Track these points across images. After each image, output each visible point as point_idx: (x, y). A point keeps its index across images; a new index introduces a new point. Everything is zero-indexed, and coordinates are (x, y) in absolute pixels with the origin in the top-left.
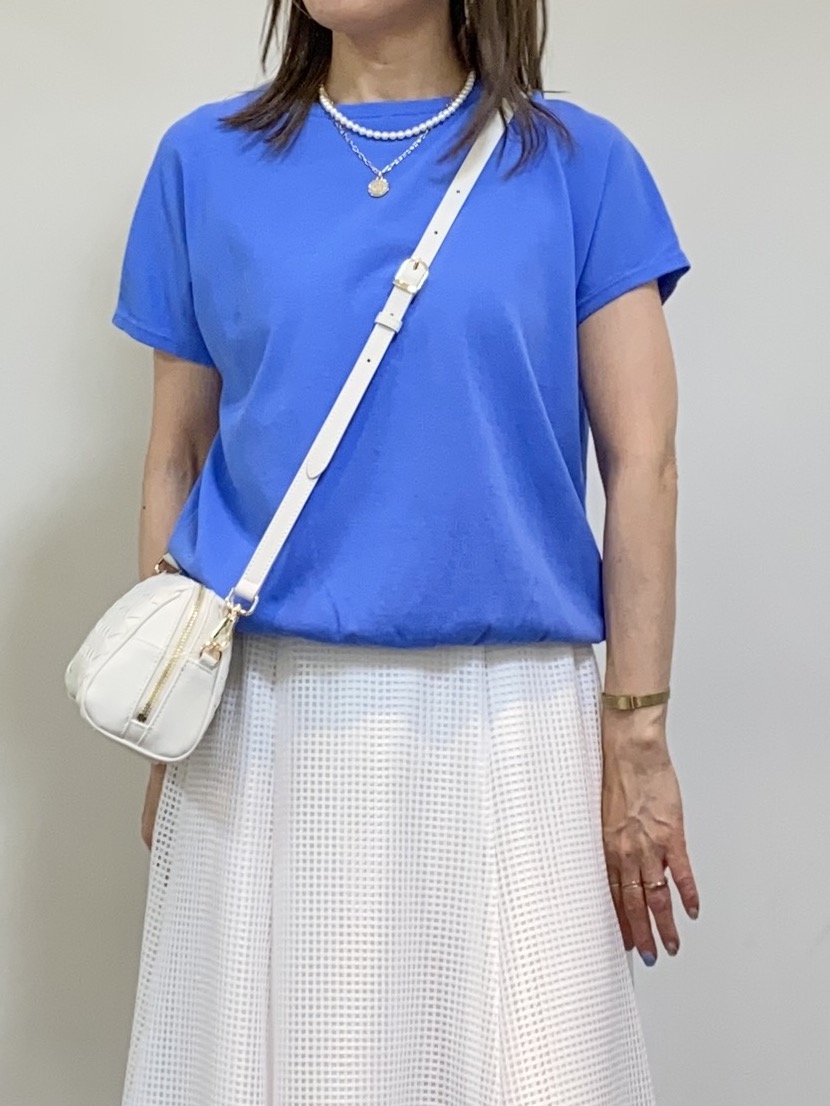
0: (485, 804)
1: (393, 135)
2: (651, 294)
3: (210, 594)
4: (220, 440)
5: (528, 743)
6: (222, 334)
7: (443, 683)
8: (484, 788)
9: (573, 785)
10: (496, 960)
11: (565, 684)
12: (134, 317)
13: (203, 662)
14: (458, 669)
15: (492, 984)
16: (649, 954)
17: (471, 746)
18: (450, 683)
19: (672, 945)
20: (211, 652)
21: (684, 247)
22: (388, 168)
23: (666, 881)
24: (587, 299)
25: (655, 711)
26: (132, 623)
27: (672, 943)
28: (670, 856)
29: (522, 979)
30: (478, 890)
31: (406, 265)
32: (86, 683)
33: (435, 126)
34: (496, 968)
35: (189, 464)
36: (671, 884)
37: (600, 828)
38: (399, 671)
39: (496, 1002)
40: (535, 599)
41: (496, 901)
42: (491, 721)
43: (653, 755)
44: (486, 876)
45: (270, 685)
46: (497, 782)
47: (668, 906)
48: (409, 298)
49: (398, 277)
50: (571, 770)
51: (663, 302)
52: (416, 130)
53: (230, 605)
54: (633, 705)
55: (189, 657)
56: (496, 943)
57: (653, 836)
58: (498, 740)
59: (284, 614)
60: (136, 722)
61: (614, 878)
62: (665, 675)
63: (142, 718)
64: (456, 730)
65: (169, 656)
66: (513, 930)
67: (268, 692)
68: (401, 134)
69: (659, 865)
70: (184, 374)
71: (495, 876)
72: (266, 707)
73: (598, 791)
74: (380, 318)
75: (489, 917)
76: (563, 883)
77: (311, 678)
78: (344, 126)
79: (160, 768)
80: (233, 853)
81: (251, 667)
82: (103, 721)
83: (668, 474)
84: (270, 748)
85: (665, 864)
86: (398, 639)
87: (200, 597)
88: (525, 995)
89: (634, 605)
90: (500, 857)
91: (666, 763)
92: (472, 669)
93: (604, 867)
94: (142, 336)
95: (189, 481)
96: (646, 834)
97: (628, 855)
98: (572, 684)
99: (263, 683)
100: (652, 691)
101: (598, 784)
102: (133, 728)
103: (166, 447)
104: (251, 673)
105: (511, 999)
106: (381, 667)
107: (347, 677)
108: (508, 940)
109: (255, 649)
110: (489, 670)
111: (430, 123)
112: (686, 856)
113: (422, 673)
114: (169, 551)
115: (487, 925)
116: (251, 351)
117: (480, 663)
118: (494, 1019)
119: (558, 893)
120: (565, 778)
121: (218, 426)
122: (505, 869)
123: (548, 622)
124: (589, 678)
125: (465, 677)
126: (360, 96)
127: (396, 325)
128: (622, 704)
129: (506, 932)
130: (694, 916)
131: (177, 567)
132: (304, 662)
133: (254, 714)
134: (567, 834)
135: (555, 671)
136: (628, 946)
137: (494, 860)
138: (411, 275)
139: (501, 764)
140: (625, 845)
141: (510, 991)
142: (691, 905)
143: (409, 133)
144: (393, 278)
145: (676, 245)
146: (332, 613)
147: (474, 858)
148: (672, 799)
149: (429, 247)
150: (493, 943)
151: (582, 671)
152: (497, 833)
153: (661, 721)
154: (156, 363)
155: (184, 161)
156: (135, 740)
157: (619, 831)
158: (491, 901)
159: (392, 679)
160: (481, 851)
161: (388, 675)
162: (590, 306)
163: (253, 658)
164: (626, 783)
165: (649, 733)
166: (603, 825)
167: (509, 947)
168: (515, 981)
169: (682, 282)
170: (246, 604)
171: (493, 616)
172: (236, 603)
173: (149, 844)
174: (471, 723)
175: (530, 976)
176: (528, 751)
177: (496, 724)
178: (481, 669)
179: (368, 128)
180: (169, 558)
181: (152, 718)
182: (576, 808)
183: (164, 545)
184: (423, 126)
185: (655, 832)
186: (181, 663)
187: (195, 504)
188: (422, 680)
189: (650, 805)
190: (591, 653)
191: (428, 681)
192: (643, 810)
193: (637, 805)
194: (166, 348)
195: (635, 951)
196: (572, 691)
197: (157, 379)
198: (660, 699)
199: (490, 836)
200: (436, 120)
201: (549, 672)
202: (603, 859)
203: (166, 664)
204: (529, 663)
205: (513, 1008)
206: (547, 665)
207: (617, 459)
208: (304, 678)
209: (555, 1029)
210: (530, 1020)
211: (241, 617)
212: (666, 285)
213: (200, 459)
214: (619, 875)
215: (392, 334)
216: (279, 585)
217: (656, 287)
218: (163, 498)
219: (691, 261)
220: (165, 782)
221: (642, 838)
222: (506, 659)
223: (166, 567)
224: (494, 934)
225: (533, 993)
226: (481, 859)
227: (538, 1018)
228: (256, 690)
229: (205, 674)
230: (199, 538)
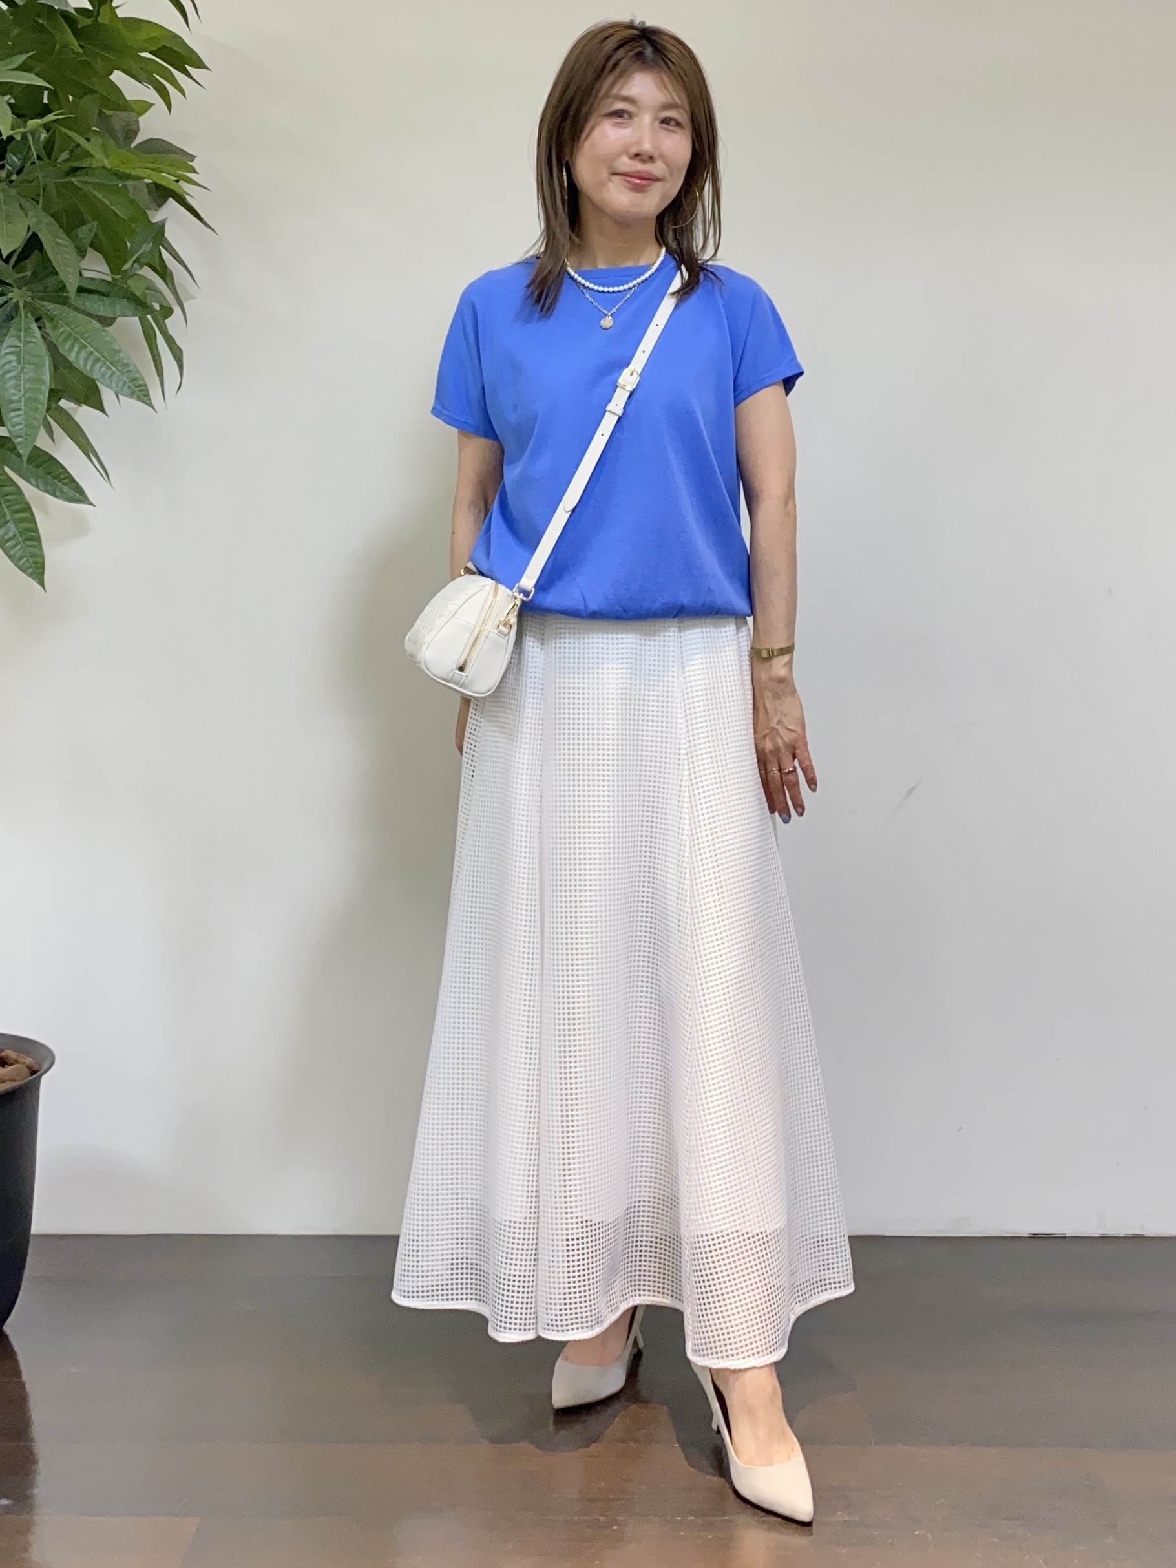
0: (680, 721)
1: (616, 289)
2: (779, 389)
3: (502, 588)
4: (504, 486)
5: (707, 681)
6: (505, 416)
7: (652, 643)
8: (679, 710)
9: (736, 708)
11: (730, 643)
12: (445, 409)
13: (500, 632)
14: (662, 634)
15: (684, 837)
16: (785, 816)
17: (670, 684)
18: (657, 643)
19: (800, 810)
20: (505, 625)
21: (800, 359)
22: (614, 310)
23: (795, 768)
24: (740, 393)
25: (786, 658)
26: (453, 608)
27: (800, 808)
28: (798, 752)
29: (704, 834)
30: (676, 777)
31: (626, 372)
32: (424, 647)
33: (643, 282)
34: (687, 827)
35: (482, 504)
36: (799, 770)
37: (753, 736)
38: (624, 636)
39: (687, 849)
40: (712, 587)
41: (686, 784)
42: (683, 667)
43: (785, 685)
44: (681, 767)
45: (540, 646)
47: (797, 784)
48: (628, 393)
49: (620, 381)
50: (735, 698)
51: (787, 393)
52: (631, 285)
53: (516, 594)
54: (771, 655)
55: (490, 628)
56: (686, 811)
57: (786, 739)
58: (688, 679)
59: (550, 599)
60: (458, 672)
61: (762, 768)
62: (791, 635)
63: (461, 669)
64: (661, 673)
65: (478, 628)
66: (699, 807)
67: (539, 650)
68: (621, 288)
69: (791, 757)
70: (478, 446)
71: (686, 767)
72: (538, 660)
73: (751, 711)
74: (610, 407)
75: (682, 794)
76: (730, 772)
77: (567, 641)
78: (583, 285)
79: (467, 701)
80: (517, 755)
81: (528, 634)
82: (436, 673)
83: (790, 505)
84: (540, 687)
85: (794, 757)
86: (624, 614)
87: (496, 590)
88: (706, 844)
89: (771, 590)
90: (690, 755)
91: (794, 692)
92: (672, 634)
93: (756, 760)
94: (450, 421)
95: (482, 515)
96: (782, 738)
97: (771, 752)
98: (734, 642)
99: (535, 645)
100: (784, 645)
101: (751, 706)
102: (456, 676)
103: (468, 493)
104: (528, 638)
106: (612, 633)
107: (591, 640)
108: (694, 808)
109: (529, 622)
110: (682, 634)
111: (639, 280)
112: (807, 751)
113: (639, 637)
114: (471, 560)
115: (681, 799)
116: (524, 433)
117: (676, 630)
119: (727, 778)
120: (732, 709)
121: (502, 477)
122: (693, 762)
123: (720, 602)
124: (745, 638)
125: (667, 639)
126: (596, 265)
127: (620, 412)
128: (764, 654)
129: (693, 804)
130: (814, 790)
131: (475, 570)
132: (563, 631)
133: (530, 665)
134: (733, 739)
135: (724, 634)
136: (772, 811)
137: (685, 757)
138: (628, 379)
140: (768, 745)
142: (812, 783)
143: (626, 287)
144: (617, 381)
145: (794, 358)
146: (581, 599)
147: (673, 756)
148: (798, 715)
149: (639, 361)
150: (685, 810)
151: (740, 635)
152: (687, 739)
153: (790, 664)
154: (459, 438)
155: (478, 307)
156: (457, 684)
157: (765, 736)
158: (684, 783)
159: (621, 641)
160: (677, 751)
161: (617, 639)
162: (742, 397)
163: (529, 628)
164: (768, 705)
165: (782, 672)
166: (755, 732)
167: (695, 813)
169: (799, 382)
170: (527, 593)
171: (685, 599)
172: (520, 593)
173: (461, 750)
174: (670, 674)
175: (709, 832)
177: (687, 669)
178: (677, 634)
179: (599, 285)
180: (471, 566)
181: (468, 669)
182: (738, 723)
183: (467, 557)
184: (635, 282)
185: (787, 737)
186: (485, 633)
187: (489, 529)
188: (638, 641)
189: (784, 719)
190: (746, 623)
191: (643, 642)
192: (779, 722)
193: (775, 720)
194: (465, 429)
195: (777, 814)
196: (735, 647)
197: (460, 450)
198: (789, 650)
200: (643, 278)
201: (720, 635)
202: (755, 755)
203: (476, 633)
204: (708, 629)
205: (698, 852)
206: (719, 630)
207: (757, 496)
208: (563, 641)
209: (725, 866)
211: (523, 602)
212: (789, 383)
213: (490, 501)
214: (765, 765)
215: (617, 418)
216: (546, 582)
217: (782, 384)
218: (466, 526)
219: (804, 368)
220: (471, 710)
221: (780, 741)
222: (693, 627)
223: (468, 571)
224: (685, 805)
226: (677, 756)
228: (531, 649)
229: (503, 641)
230: (492, 551)
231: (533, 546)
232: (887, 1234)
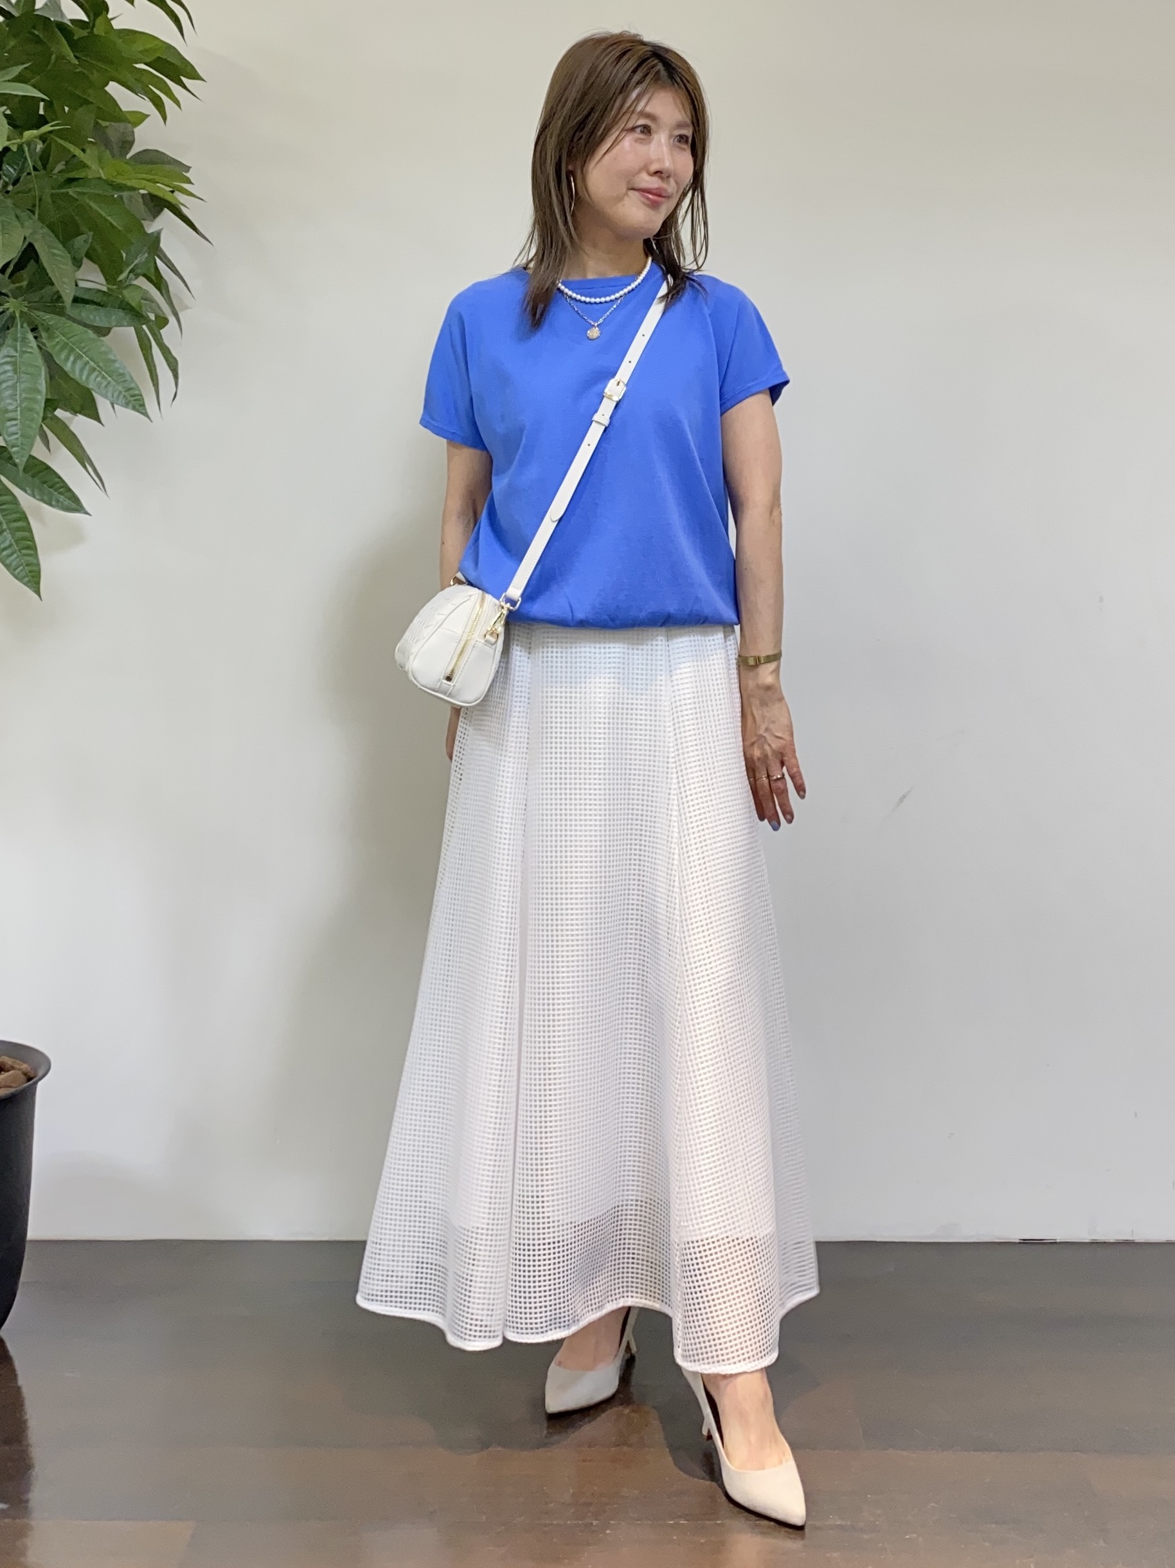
0: (668, 729)
1: (603, 300)
2: (765, 398)
3: (489, 597)
4: (492, 499)
6: (493, 429)
7: (639, 652)
8: (666, 719)
9: (725, 716)
10: (676, 830)
11: (718, 651)
12: (434, 420)
13: (486, 641)
14: (650, 643)
15: (673, 846)
16: (775, 823)
18: (645, 652)
19: (789, 817)
20: (492, 634)
21: (785, 368)
22: (601, 320)
23: (783, 775)
24: (726, 403)
25: (772, 666)
26: (440, 618)
27: (790, 816)
28: (785, 758)
30: (664, 785)
31: (612, 383)
32: (412, 658)
33: (629, 292)
34: (676, 835)
35: (471, 514)
36: (787, 777)
37: (741, 744)
38: (612, 645)
39: (676, 857)
40: (699, 595)
41: (675, 792)
42: (671, 676)
43: (771, 693)
44: (669, 775)
45: (527, 655)
46: (675, 715)
47: (784, 791)
48: (615, 404)
49: (606, 391)
50: (723, 706)
51: (774, 402)
52: (617, 295)
53: (503, 604)
54: (758, 662)
55: (477, 638)
56: (675, 819)
57: (774, 746)
58: (676, 688)
59: (537, 609)
60: (445, 682)
61: (751, 774)
62: (778, 642)
63: (449, 679)
64: (649, 682)
65: (464, 638)
66: (688, 815)
67: (526, 659)
68: (608, 299)
69: (779, 765)
70: (467, 457)
71: (675, 775)
72: (525, 669)
73: (740, 719)
74: (596, 417)
75: (671, 802)
76: (719, 780)
77: (555, 650)
78: (570, 297)
79: (457, 711)
80: (502, 763)
81: (515, 643)
82: (424, 683)
83: (775, 513)
84: (527, 696)
85: (782, 764)
86: (611, 623)
87: (483, 599)
88: (695, 852)
89: (758, 597)
90: (678, 763)
91: (781, 699)
92: (659, 643)
93: (744, 768)
94: (438, 431)
95: (472, 525)
96: (769, 745)
97: (759, 759)
98: (723, 651)
99: (523, 654)
100: (770, 652)
101: (739, 715)
102: (444, 685)
103: (456, 503)
104: (515, 647)
105: (686, 855)
106: (600, 643)
107: (578, 650)
108: (683, 816)
109: (516, 631)
110: (670, 643)
111: (626, 290)
112: (796, 758)
113: (626, 646)
114: (460, 570)
115: (670, 807)
116: (512, 442)
117: (663, 638)
118: (675, 867)
119: (715, 786)
120: (720, 712)
121: (491, 487)
123: (707, 611)
124: (733, 646)
125: (655, 647)
127: (606, 422)
128: (751, 662)
129: (682, 811)
130: (803, 797)
131: (463, 579)
132: (550, 640)
133: (517, 674)
135: (712, 643)
136: (762, 818)
137: (674, 765)
138: (615, 389)
139: (678, 704)
140: (757, 753)
141: (685, 850)
142: (801, 790)
143: (613, 297)
144: (603, 392)
145: (780, 366)
146: (568, 609)
147: (661, 764)
148: (785, 721)
149: (625, 371)
150: (674, 818)
151: (728, 643)
153: (777, 671)
154: (448, 450)
155: (465, 318)
156: (445, 693)
157: (753, 744)
158: (673, 792)
159: (607, 650)
160: (666, 760)
162: (728, 404)
163: (516, 637)
164: (755, 713)
165: (769, 680)
166: (743, 740)
167: (684, 821)
168: (688, 843)
169: (785, 390)
171: (672, 607)
172: (506, 603)
173: (451, 758)
174: (659, 683)
176: (696, 695)
177: (674, 678)
178: (664, 643)
179: (586, 296)
180: (460, 576)
181: (455, 678)
182: (726, 731)
183: (456, 566)
184: (622, 293)
185: (776, 744)
186: (473, 642)
187: (477, 540)
188: (626, 650)
189: (771, 726)
190: (733, 631)
191: (630, 651)
192: (767, 730)
193: (763, 727)
194: (453, 439)
195: (766, 821)
197: (449, 461)
198: (776, 657)
199: (672, 750)
200: (629, 288)
201: (708, 643)
202: (744, 763)
203: (463, 643)
204: (696, 638)
205: (687, 860)
206: (707, 639)
208: (550, 649)
210: (698, 868)
211: (510, 611)
212: (775, 392)
213: (479, 512)
214: (754, 771)
215: (603, 428)
216: (533, 591)
217: (768, 392)
218: (455, 535)
219: (790, 376)
220: (461, 719)
221: (767, 747)
222: (681, 636)
223: (460, 582)
224: (675, 813)
225: (700, 850)
226: (666, 765)
227: (702, 861)
228: (518, 658)
229: (488, 649)
230: (480, 560)
231: (519, 556)
232: (878, 1240)
